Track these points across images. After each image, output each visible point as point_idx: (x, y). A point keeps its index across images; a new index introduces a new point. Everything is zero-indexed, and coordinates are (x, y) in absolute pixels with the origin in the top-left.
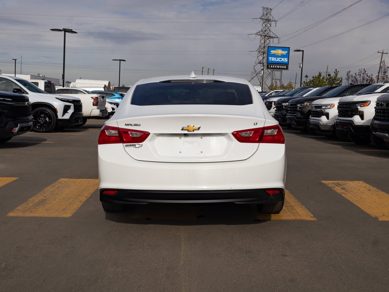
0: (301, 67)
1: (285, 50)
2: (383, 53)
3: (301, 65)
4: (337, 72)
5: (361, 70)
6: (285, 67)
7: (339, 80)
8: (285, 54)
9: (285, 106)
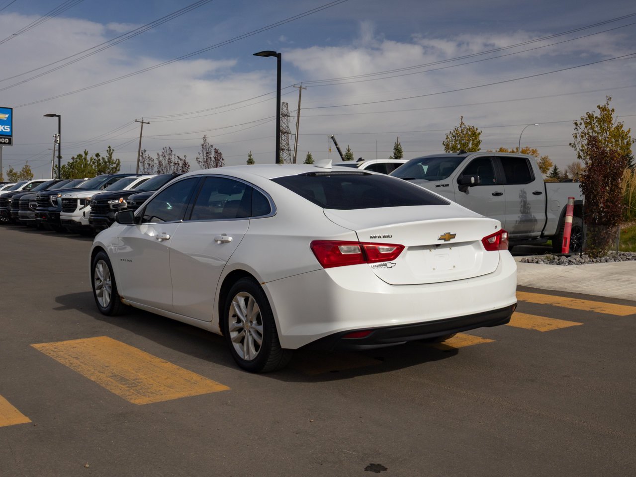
0: (59, 142)
1: (5, 113)
2: (142, 123)
3: (58, 139)
4: (112, 151)
5: (165, 149)
6: (7, 141)
7: (115, 163)
8: (6, 119)
9: (114, 206)
